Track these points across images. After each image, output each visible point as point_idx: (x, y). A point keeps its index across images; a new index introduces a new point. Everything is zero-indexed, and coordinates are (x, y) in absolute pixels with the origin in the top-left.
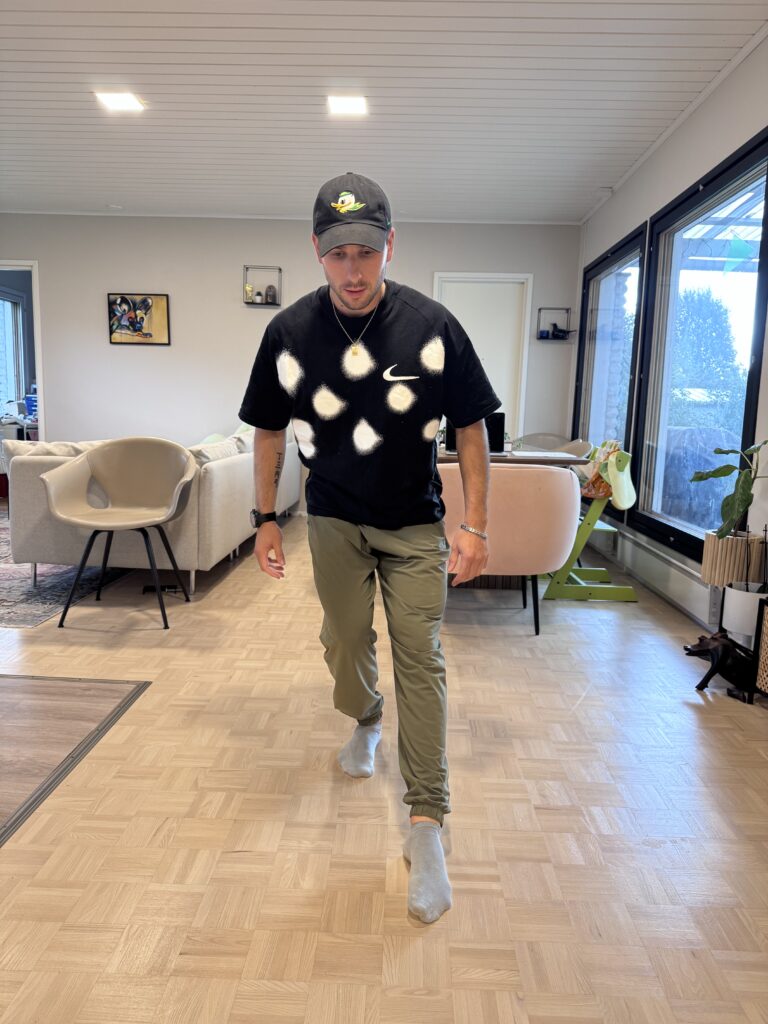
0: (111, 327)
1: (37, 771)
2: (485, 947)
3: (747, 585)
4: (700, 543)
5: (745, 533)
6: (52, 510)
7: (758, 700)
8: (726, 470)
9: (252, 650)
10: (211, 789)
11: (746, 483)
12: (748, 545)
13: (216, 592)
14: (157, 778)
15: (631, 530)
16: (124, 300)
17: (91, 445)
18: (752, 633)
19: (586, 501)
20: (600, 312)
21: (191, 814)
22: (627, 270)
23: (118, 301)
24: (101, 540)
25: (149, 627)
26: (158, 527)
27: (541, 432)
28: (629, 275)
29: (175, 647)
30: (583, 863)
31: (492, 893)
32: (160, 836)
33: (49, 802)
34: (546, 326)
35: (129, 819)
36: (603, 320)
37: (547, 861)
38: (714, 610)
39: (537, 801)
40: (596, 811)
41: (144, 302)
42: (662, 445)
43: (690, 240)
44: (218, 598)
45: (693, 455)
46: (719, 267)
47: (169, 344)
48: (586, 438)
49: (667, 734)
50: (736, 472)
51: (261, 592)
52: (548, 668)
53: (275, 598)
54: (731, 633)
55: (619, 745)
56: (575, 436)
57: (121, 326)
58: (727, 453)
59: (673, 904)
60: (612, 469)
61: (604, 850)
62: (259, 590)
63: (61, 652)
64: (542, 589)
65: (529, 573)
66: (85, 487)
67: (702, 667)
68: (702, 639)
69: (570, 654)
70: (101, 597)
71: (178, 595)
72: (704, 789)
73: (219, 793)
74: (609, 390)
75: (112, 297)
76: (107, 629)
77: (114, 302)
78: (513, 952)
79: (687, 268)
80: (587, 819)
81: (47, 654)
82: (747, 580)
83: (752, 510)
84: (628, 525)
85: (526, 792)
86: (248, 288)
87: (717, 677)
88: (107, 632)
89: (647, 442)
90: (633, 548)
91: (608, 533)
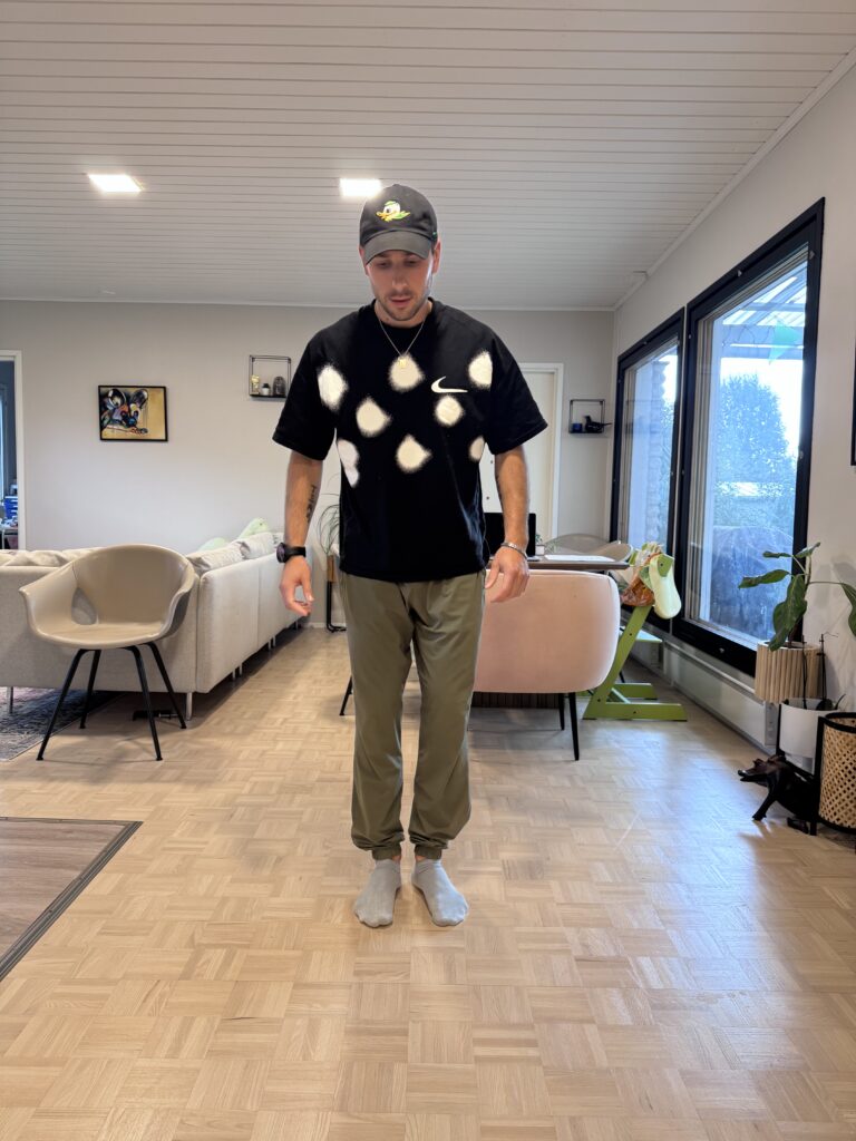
0: (101, 422)
1: (8, 929)
2: (521, 1124)
3: (805, 701)
4: (754, 654)
5: (800, 644)
6: (33, 627)
7: (821, 830)
8: (777, 576)
9: (256, 783)
10: (209, 946)
11: (799, 589)
12: (804, 657)
13: (215, 717)
14: (147, 934)
15: (675, 639)
16: (117, 393)
17: (78, 554)
18: (812, 754)
19: (627, 609)
20: (636, 403)
21: (185, 976)
22: (664, 359)
23: (110, 394)
24: (87, 660)
25: (139, 759)
26: (152, 645)
27: (576, 532)
28: (666, 364)
29: (168, 781)
30: (630, 1023)
31: (529, 1060)
32: (151, 1001)
33: (24, 965)
34: (579, 419)
35: (115, 982)
36: (640, 413)
37: (591, 1021)
38: (770, 729)
39: (578, 952)
40: (645, 962)
41: (139, 394)
42: (708, 547)
43: (731, 326)
44: (218, 723)
45: (741, 558)
46: (765, 355)
47: (166, 440)
48: (625, 540)
49: (721, 871)
50: (788, 578)
51: (267, 716)
52: (589, 798)
53: (282, 724)
54: (789, 755)
55: (669, 885)
56: (613, 537)
57: (112, 421)
58: (777, 556)
59: (733, 1068)
60: (654, 573)
61: (654, 1007)
62: (265, 713)
63: (40, 789)
64: (582, 708)
65: (566, 690)
66: (70, 601)
67: (759, 793)
68: (758, 763)
69: (613, 782)
70: (86, 725)
71: (172, 721)
72: (765, 934)
73: (219, 951)
74: (648, 488)
75: (103, 390)
76: (92, 761)
77: (106, 395)
78: (554, 1128)
79: (727, 356)
80: (635, 971)
81: (23, 792)
82: (804, 696)
83: (808, 619)
84: (674, 634)
85: (567, 942)
86: (255, 380)
87: (776, 805)
88: (93, 764)
89: (691, 543)
90: (680, 660)
91: (653, 644)
